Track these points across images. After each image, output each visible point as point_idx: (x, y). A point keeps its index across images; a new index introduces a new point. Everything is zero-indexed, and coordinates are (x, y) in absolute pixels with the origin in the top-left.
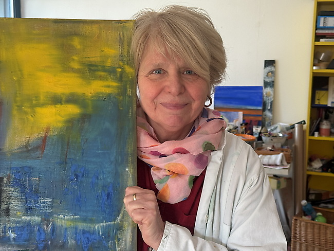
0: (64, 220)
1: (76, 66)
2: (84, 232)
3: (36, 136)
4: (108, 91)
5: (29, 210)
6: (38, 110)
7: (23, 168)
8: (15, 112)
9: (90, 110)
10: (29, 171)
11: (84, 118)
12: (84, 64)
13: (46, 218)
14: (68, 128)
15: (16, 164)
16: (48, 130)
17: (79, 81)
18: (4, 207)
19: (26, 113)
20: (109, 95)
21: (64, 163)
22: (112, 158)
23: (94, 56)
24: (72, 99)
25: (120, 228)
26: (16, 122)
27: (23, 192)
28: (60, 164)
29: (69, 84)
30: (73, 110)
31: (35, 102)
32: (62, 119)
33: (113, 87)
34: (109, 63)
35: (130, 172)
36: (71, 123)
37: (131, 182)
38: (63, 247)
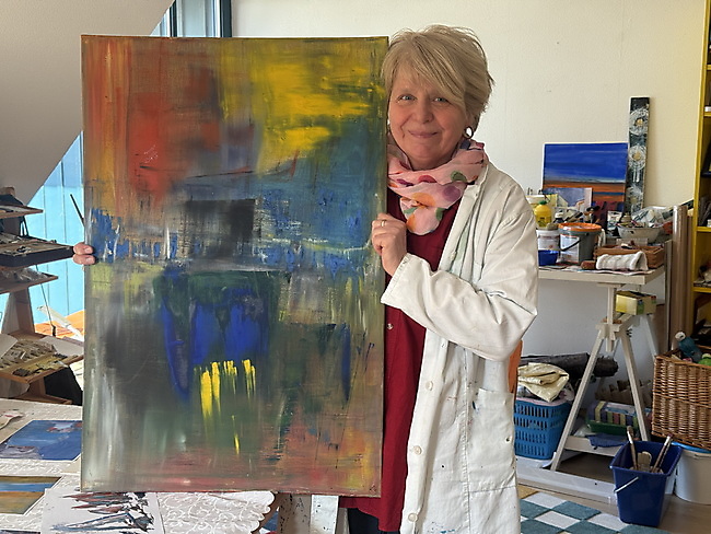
0: (313, 244)
1: (326, 87)
2: (332, 256)
3: (286, 159)
4: (358, 112)
5: (279, 233)
6: (288, 132)
7: (273, 191)
8: (266, 135)
9: (339, 133)
10: (279, 194)
11: (333, 141)
12: (334, 85)
13: (296, 241)
14: (317, 151)
15: (267, 186)
16: (298, 152)
17: (329, 102)
18: (255, 228)
19: (277, 136)
20: (359, 117)
21: (313, 187)
22: (361, 183)
23: (344, 76)
24: (322, 121)
25: (368, 254)
26: (267, 145)
27: (273, 215)
28: (309, 187)
29: (319, 105)
30: (322, 133)
31: (285, 125)
32: (311, 142)
33: (363, 108)
34: (359, 84)
35: (379, 198)
36: (320, 146)
37: (379, 208)
38: (312, 270)
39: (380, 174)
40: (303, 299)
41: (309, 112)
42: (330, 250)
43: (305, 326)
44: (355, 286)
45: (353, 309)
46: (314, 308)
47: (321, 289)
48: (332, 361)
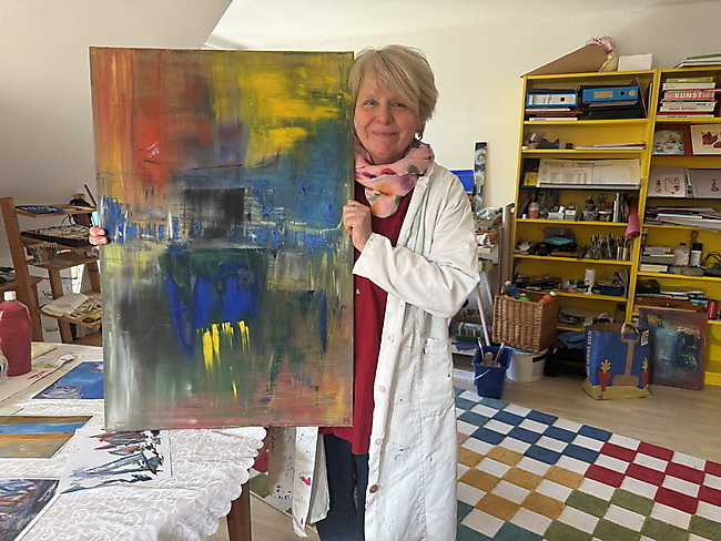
0: (295, 225)
1: (302, 93)
2: (311, 236)
3: (270, 154)
4: (330, 116)
5: (266, 216)
6: (271, 131)
7: (260, 181)
8: (252, 134)
9: (314, 133)
10: (265, 184)
11: (309, 139)
12: (309, 91)
13: (280, 224)
14: (296, 148)
15: (255, 177)
16: (280, 149)
17: (305, 107)
18: (246, 213)
19: (261, 134)
20: (331, 120)
21: (293, 178)
22: (333, 175)
23: (318, 85)
24: (299, 123)
25: (340, 234)
26: (253, 142)
27: (260, 201)
28: (290, 179)
29: (297, 109)
30: (300, 132)
31: (268, 125)
32: (291, 140)
33: (333, 112)
34: (330, 92)
35: (348, 187)
36: (300, 144)
37: (348, 195)
38: (294, 247)
39: (348, 168)
40: (287, 270)
41: (289, 115)
42: (308, 231)
43: (290, 293)
44: (330, 259)
45: (328, 278)
46: (296, 278)
47: (302, 262)
48: (312, 321)
